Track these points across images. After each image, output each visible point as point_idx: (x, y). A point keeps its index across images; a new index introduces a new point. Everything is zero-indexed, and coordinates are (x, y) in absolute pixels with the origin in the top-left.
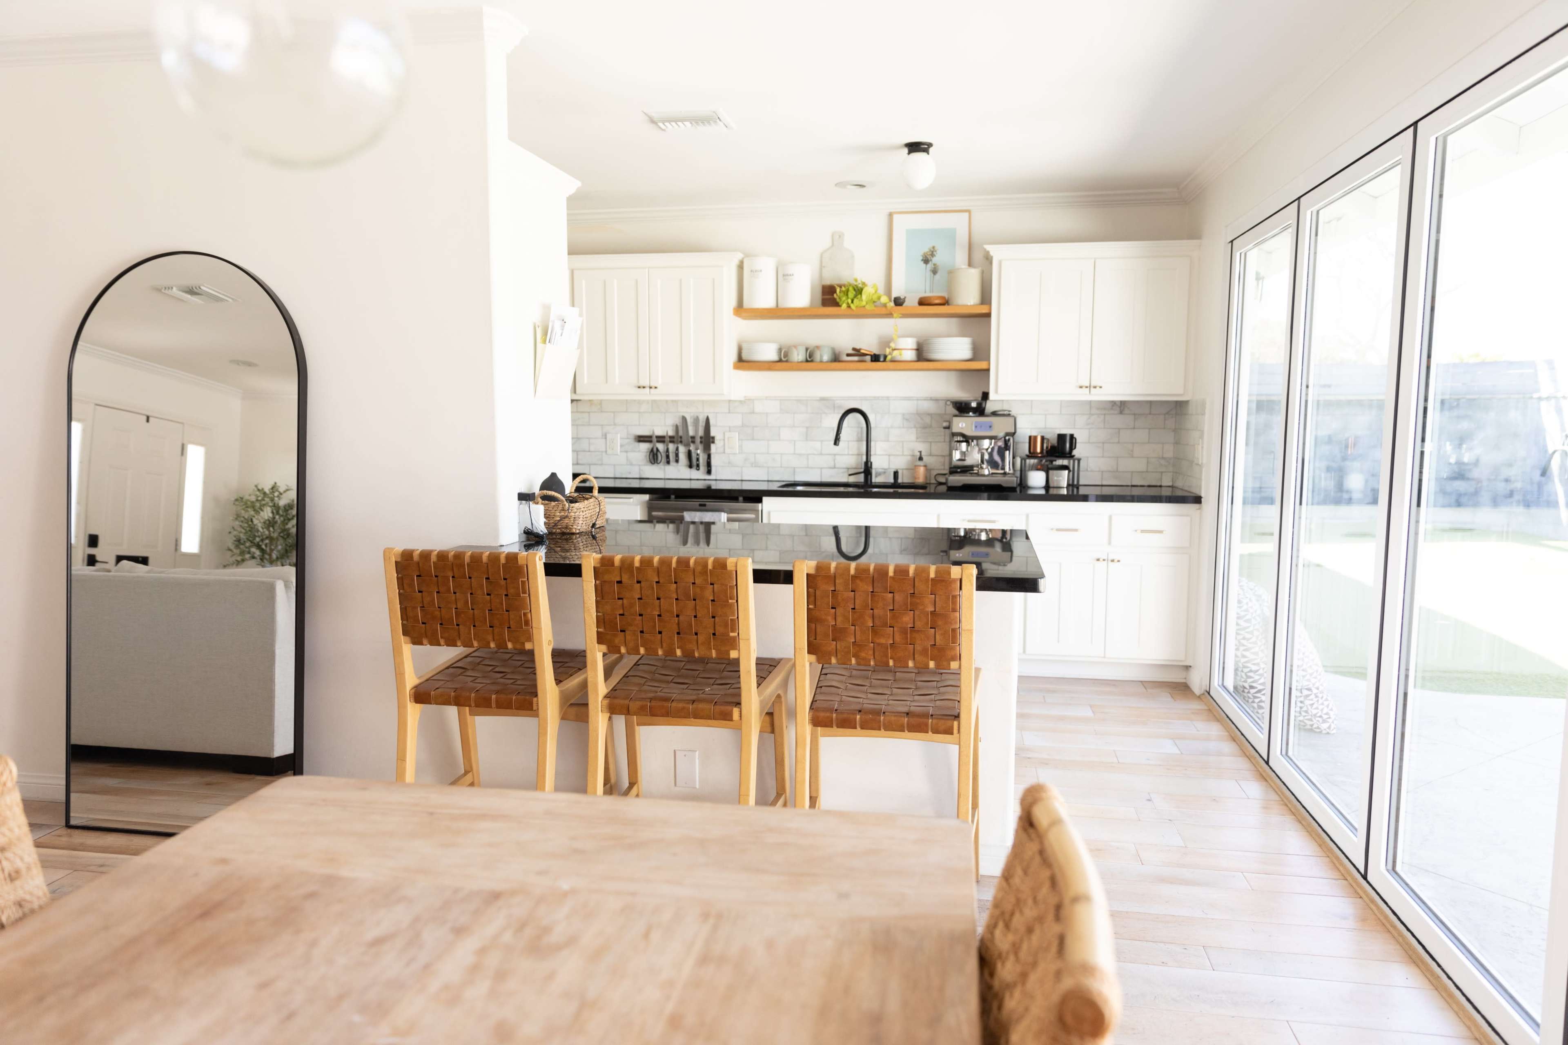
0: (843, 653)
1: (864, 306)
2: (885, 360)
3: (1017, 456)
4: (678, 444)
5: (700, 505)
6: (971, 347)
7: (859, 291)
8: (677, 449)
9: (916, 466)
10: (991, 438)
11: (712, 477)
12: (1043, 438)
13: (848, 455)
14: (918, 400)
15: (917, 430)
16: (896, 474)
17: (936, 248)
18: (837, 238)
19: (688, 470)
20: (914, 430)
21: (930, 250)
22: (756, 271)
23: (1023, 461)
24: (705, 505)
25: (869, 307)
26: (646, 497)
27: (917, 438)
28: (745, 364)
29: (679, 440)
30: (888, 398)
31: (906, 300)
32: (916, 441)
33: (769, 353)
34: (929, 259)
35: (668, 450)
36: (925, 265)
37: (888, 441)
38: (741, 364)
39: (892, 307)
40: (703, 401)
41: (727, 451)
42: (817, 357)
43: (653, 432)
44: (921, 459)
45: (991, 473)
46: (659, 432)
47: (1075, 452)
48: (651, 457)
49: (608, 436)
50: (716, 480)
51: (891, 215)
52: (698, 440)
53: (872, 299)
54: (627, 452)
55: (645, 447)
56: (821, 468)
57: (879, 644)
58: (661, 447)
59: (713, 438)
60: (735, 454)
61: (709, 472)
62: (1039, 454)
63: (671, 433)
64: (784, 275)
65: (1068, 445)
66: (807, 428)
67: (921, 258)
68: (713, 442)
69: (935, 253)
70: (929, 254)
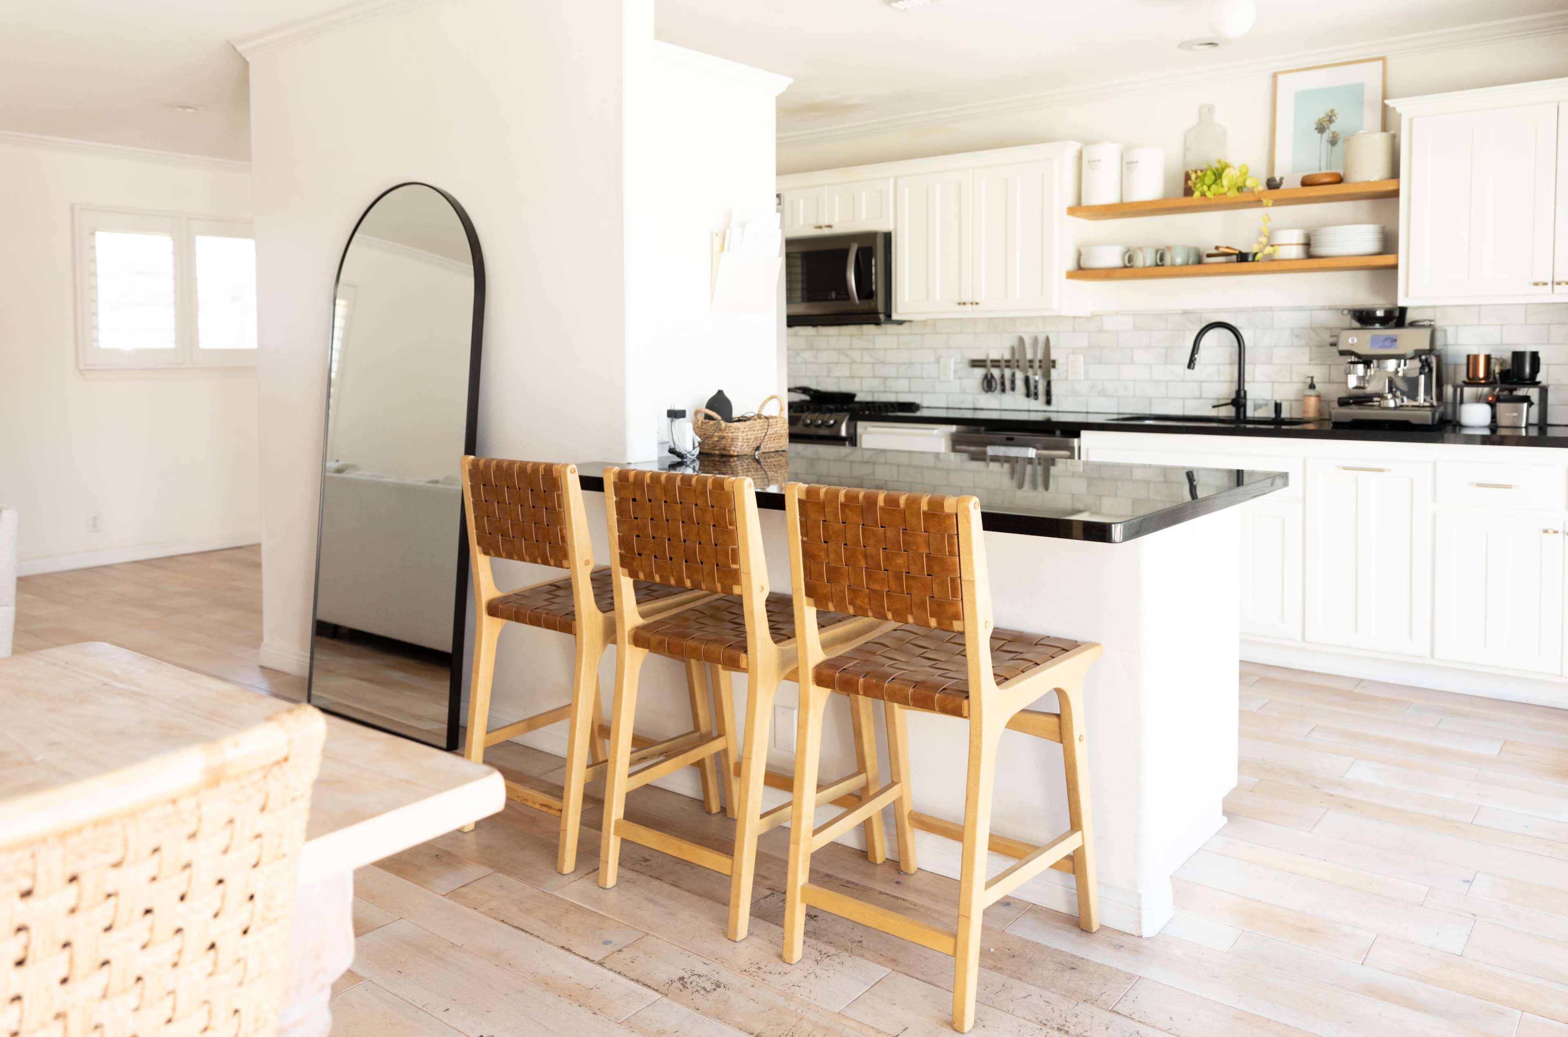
0: (838, 599)
1: (1225, 194)
2: (1254, 260)
3: (1447, 384)
4: (1013, 368)
5: (1008, 439)
6: (1379, 237)
7: (1218, 175)
8: (1013, 375)
9: (1305, 396)
10: (1398, 357)
11: (1052, 408)
12: (1488, 358)
13: (1218, 381)
14: (1312, 310)
15: (1311, 350)
16: (1278, 407)
17: (1335, 112)
18: (1206, 112)
19: (1026, 400)
20: (1307, 349)
21: (1328, 115)
22: (1094, 161)
23: (1459, 390)
24: (1012, 439)
25: (1233, 194)
26: (953, 428)
27: (1311, 360)
28: (1087, 272)
29: (1016, 364)
30: (1271, 309)
31: (1284, 181)
32: (1310, 364)
33: (1112, 258)
34: (1326, 126)
35: (1003, 377)
36: (1319, 135)
37: (1272, 364)
38: (1081, 272)
39: (1262, 192)
40: (1044, 317)
41: (1070, 377)
42: (1168, 260)
43: (988, 356)
44: (1312, 386)
45: (1398, 405)
46: (994, 355)
47: (1539, 378)
48: (985, 385)
49: (942, 361)
50: (1058, 412)
51: (1275, 76)
52: (1037, 364)
53: (1236, 183)
54: (960, 378)
55: (980, 372)
56: (1184, 399)
57: (874, 591)
58: (996, 372)
59: (1054, 362)
60: (1080, 381)
61: (1048, 402)
62: (1483, 379)
63: (1007, 356)
64: (1089, 161)
65: (1527, 370)
66: (1167, 348)
67: (1315, 126)
68: (1054, 367)
69: (1333, 118)
70: (1325, 119)
